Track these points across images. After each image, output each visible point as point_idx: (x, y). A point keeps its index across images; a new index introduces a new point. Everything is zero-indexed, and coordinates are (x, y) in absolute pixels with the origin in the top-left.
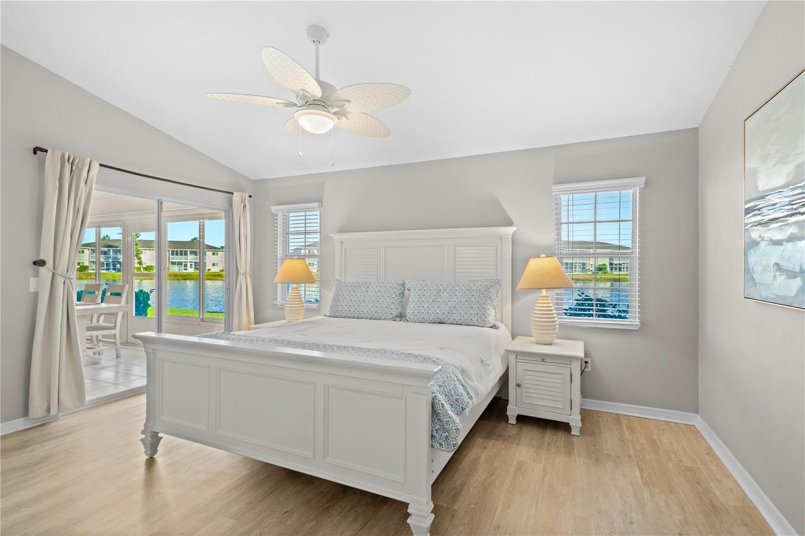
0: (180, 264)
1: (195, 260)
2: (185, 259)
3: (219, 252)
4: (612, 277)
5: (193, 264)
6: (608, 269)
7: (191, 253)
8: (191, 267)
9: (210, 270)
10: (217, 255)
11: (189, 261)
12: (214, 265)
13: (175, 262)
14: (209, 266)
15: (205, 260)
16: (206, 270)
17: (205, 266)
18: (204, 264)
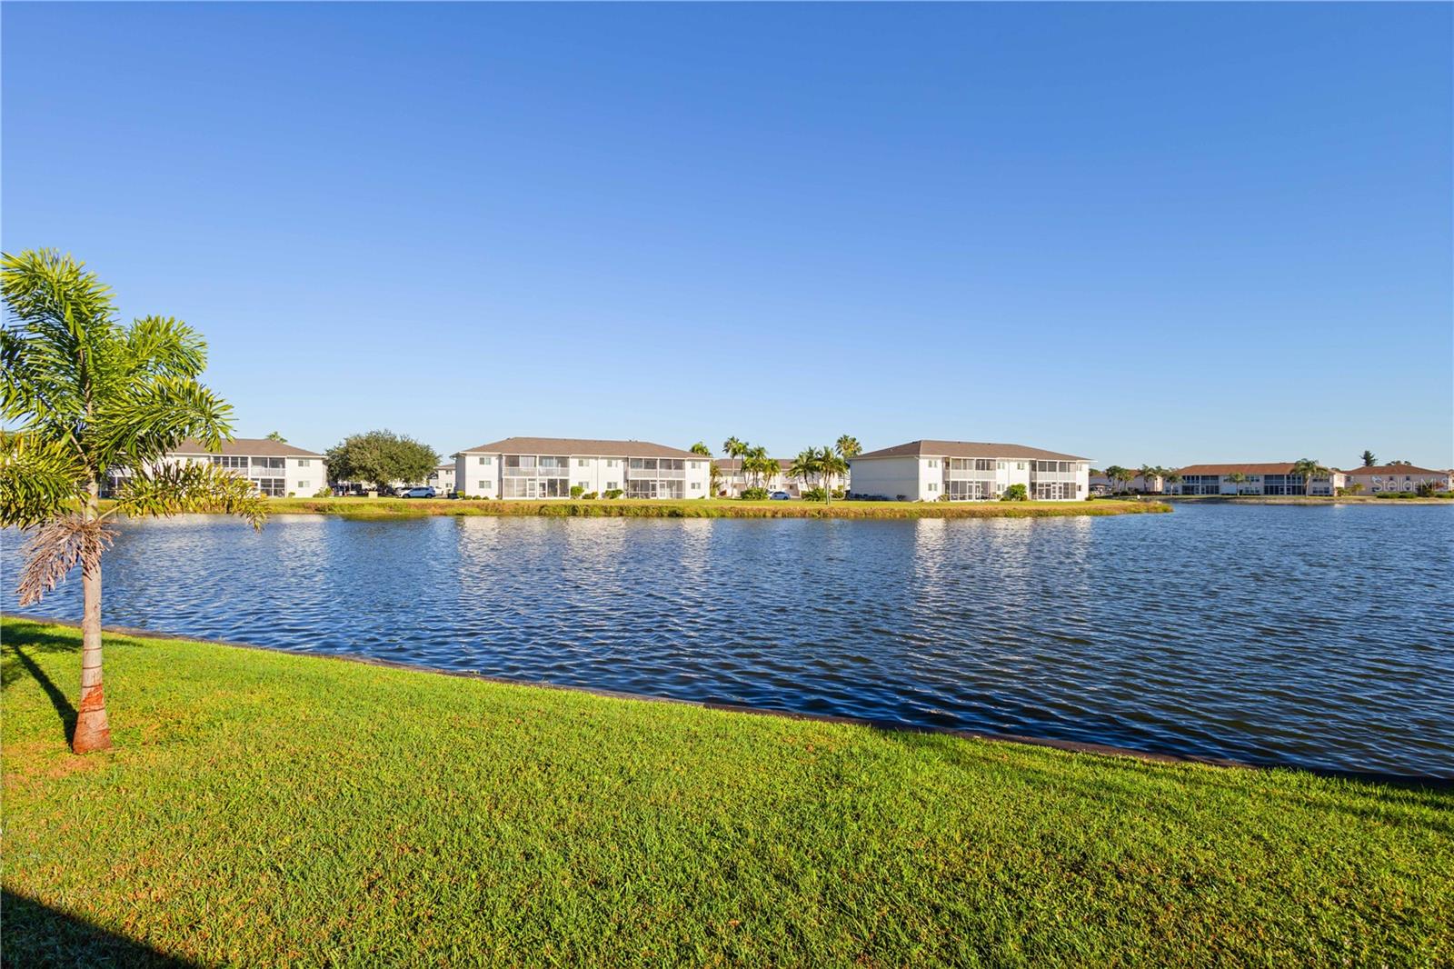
1: (261, 474)
3: (311, 461)
4: (1034, 508)
5: (259, 483)
6: (1028, 493)
7: (255, 461)
9: (293, 494)
10: (308, 466)
11: (249, 476)
12: (301, 484)
14: (290, 487)
15: (284, 475)
16: (287, 495)
17: (283, 486)
18: (280, 484)
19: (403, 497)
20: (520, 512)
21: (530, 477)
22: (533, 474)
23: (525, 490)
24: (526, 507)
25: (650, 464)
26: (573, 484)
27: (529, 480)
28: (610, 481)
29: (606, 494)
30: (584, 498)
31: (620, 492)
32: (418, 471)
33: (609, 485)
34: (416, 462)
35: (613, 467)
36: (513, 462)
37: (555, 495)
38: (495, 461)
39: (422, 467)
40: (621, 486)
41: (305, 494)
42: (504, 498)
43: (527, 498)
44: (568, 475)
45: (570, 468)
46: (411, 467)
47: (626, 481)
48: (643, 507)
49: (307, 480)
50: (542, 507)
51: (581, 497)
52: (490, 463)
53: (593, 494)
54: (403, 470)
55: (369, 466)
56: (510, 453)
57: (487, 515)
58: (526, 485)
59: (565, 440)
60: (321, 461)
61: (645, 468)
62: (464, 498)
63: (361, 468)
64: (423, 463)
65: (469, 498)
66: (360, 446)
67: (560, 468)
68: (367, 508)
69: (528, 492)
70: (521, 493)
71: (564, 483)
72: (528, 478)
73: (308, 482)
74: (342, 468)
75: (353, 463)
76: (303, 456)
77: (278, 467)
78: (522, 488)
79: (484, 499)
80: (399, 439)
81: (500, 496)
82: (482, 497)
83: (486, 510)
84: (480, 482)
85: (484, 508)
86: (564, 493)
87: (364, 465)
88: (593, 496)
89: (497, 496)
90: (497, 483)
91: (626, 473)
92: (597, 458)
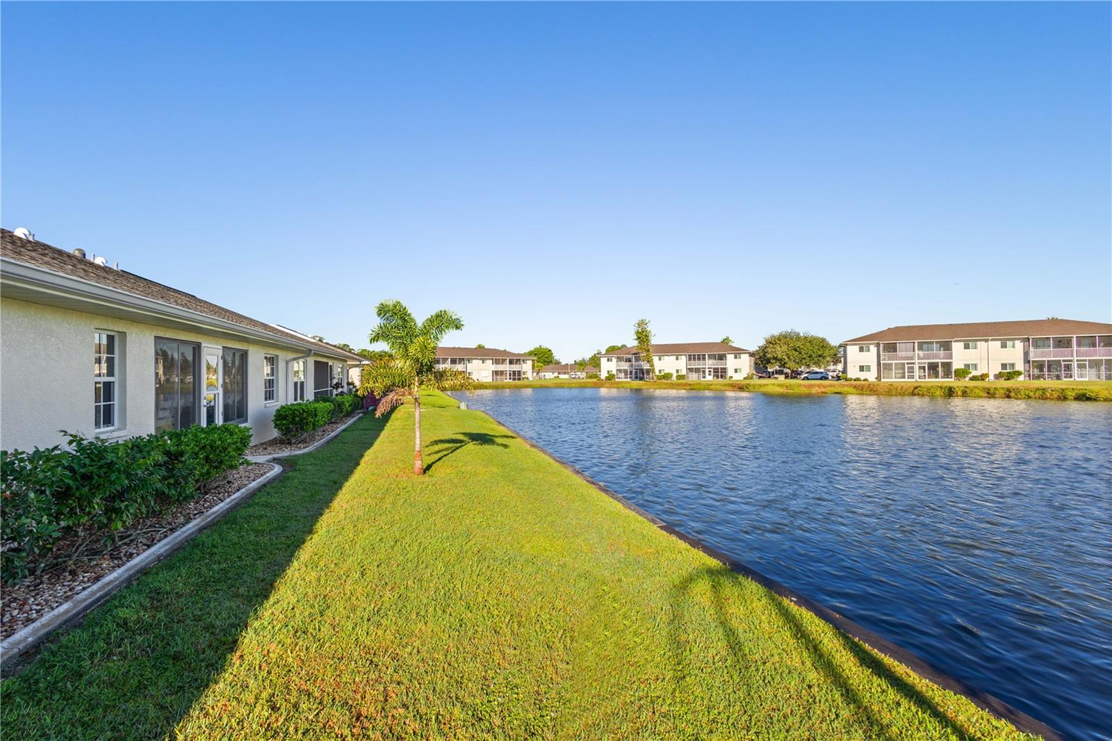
0: (697, 370)
1: (714, 365)
2: (703, 365)
5: (712, 370)
7: (710, 357)
8: (710, 374)
9: (732, 377)
10: (740, 358)
11: (707, 367)
12: (736, 371)
13: (692, 368)
14: (730, 373)
15: (726, 365)
16: (728, 378)
17: (725, 372)
18: (724, 370)
19: (803, 379)
20: (894, 392)
21: (908, 361)
22: (912, 358)
23: (904, 373)
24: (899, 388)
25: (1063, 343)
26: (957, 364)
27: (908, 364)
28: (1004, 362)
29: (998, 376)
30: (972, 379)
31: (1019, 373)
32: (816, 359)
33: (1004, 366)
34: (814, 352)
35: (1009, 348)
36: (892, 348)
37: (937, 377)
38: (873, 349)
39: (820, 356)
40: (1020, 367)
41: (738, 377)
42: (882, 380)
43: (906, 380)
44: (951, 359)
45: (953, 351)
46: (811, 356)
47: (1027, 361)
48: (1038, 389)
49: (739, 368)
50: (916, 388)
51: (967, 379)
52: (869, 351)
53: (982, 375)
54: (804, 358)
55: (779, 356)
56: (888, 341)
57: (862, 394)
58: (904, 368)
59: (950, 325)
60: (748, 355)
61: (1054, 348)
62: (846, 379)
63: (775, 358)
64: (820, 353)
65: (851, 380)
66: (774, 342)
67: (942, 352)
68: (770, 387)
69: (906, 374)
70: (901, 375)
71: (947, 366)
72: (906, 362)
73: (740, 369)
74: (762, 361)
75: (769, 355)
76: (738, 352)
77: (722, 359)
78: (902, 371)
79: (864, 380)
80: (801, 335)
81: (879, 378)
82: (862, 379)
83: (862, 390)
84: (860, 366)
85: (860, 388)
86: (947, 374)
87: (776, 356)
88: (983, 377)
89: (876, 378)
90: (876, 367)
91: (1026, 354)
92: (987, 341)
